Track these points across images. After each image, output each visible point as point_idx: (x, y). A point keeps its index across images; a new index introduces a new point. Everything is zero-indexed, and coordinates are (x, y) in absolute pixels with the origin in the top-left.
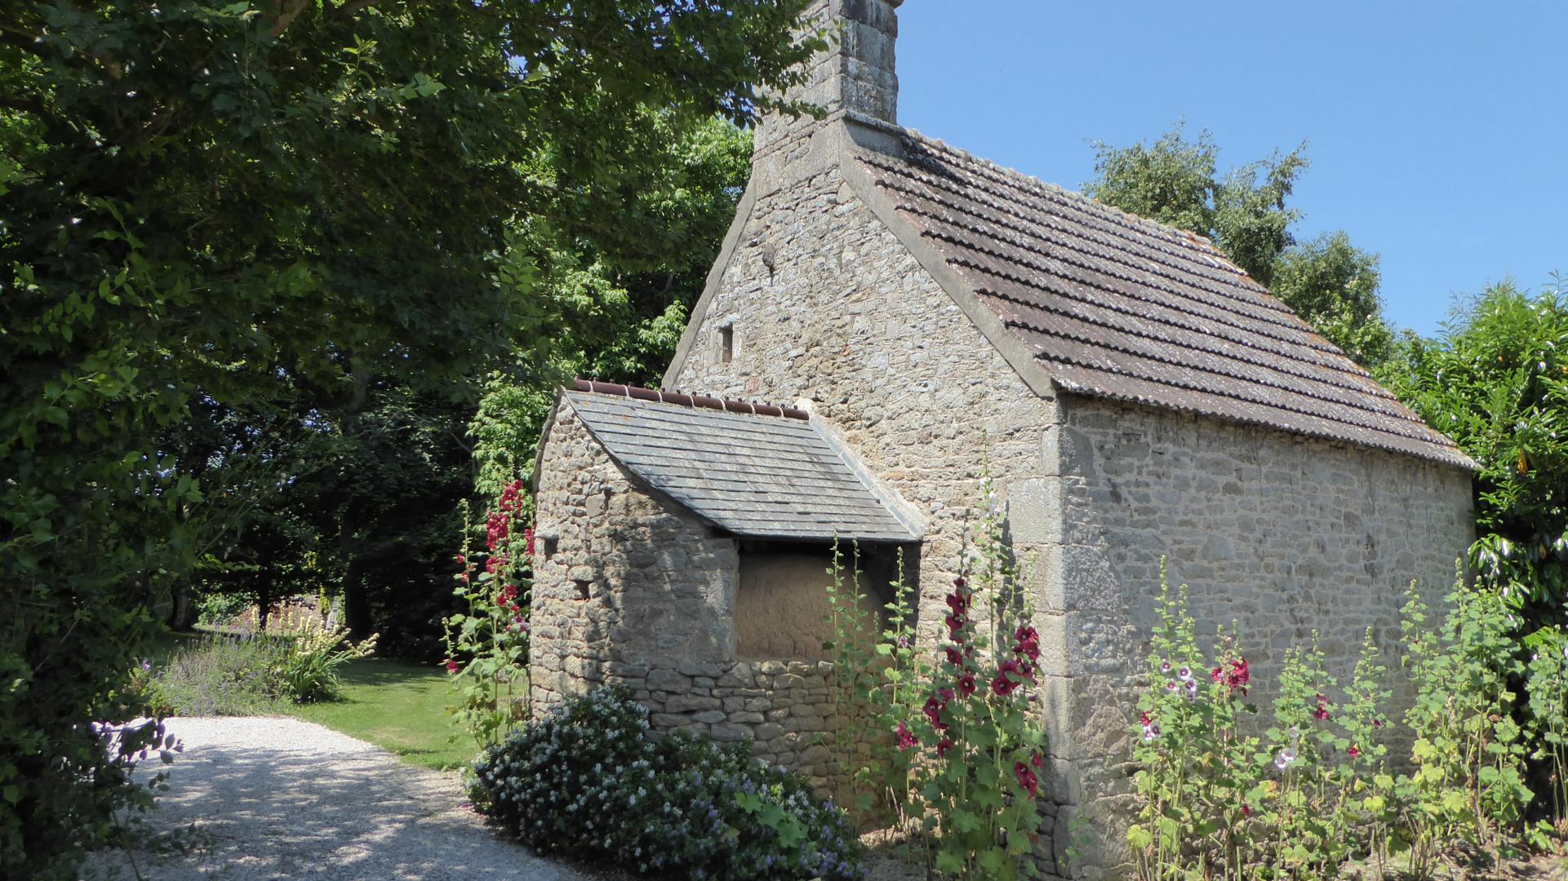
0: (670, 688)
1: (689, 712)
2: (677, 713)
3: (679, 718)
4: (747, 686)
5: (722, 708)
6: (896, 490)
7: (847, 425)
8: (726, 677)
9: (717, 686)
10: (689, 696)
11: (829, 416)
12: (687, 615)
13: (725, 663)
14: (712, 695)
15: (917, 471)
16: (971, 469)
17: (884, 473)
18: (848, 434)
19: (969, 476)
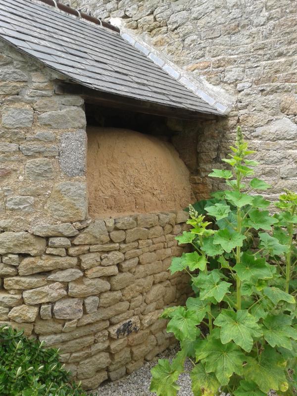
0: (23, 251)
1: (45, 273)
2: (33, 275)
3: (34, 280)
4: (102, 243)
5: (79, 266)
6: (202, 77)
7: (154, 32)
8: (82, 235)
9: (74, 245)
10: (44, 257)
11: (137, 28)
12: (39, 175)
13: (81, 221)
14: (68, 255)
15: (223, 59)
16: (283, 49)
17: (190, 66)
18: (155, 39)
19: (281, 55)
